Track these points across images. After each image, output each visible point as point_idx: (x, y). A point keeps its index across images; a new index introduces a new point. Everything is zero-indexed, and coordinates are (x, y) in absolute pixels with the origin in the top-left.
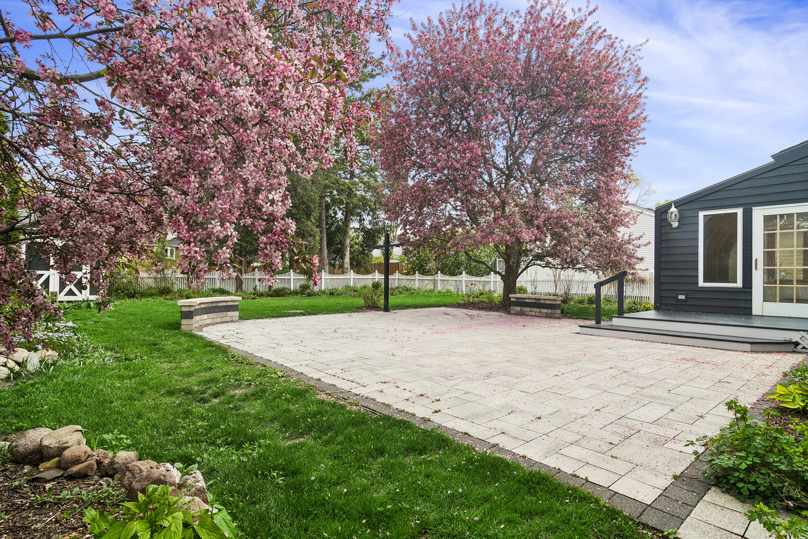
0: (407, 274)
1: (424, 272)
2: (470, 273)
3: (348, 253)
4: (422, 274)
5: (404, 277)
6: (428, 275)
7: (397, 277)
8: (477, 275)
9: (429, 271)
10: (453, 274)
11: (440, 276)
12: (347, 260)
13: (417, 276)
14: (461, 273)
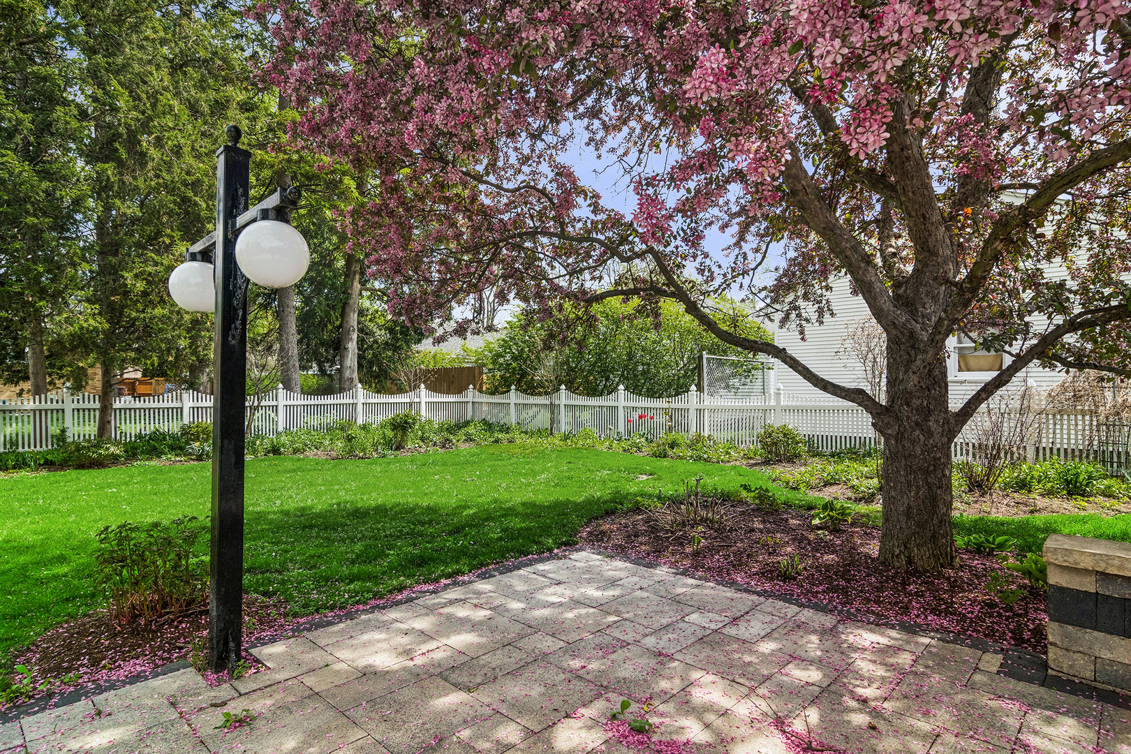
0: (493, 393)
1: (531, 388)
2: (635, 389)
3: (352, 346)
4: (525, 392)
5: (486, 399)
6: (540, 394)
7: (470, 399)
8: (651, 394)
9: (541, 385)
10: (593, 392)
11: (564, 397)
12: (351, 360)
13: (514, 397)
14: (612, 390)
